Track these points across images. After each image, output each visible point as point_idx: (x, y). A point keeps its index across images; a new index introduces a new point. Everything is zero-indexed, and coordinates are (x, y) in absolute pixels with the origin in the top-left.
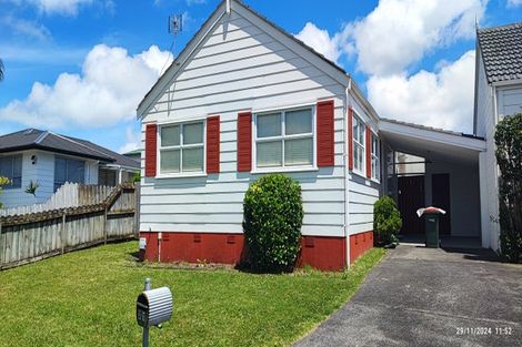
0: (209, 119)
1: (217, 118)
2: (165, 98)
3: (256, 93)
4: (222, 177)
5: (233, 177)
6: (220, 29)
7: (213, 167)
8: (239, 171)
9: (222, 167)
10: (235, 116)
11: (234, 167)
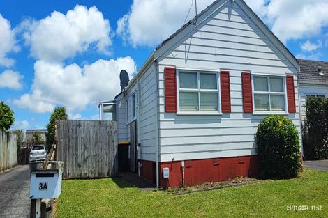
0: (222, 73)
1: (228, 73)
2: (182, 47)
3: (253, 61)
4: (232, 116)
5: (241, 116)
6: (226, 10)
7: (227, 108)
8: (244, 112)
9: (233, 109)
10: (239, 74)
11: (241, 109)
